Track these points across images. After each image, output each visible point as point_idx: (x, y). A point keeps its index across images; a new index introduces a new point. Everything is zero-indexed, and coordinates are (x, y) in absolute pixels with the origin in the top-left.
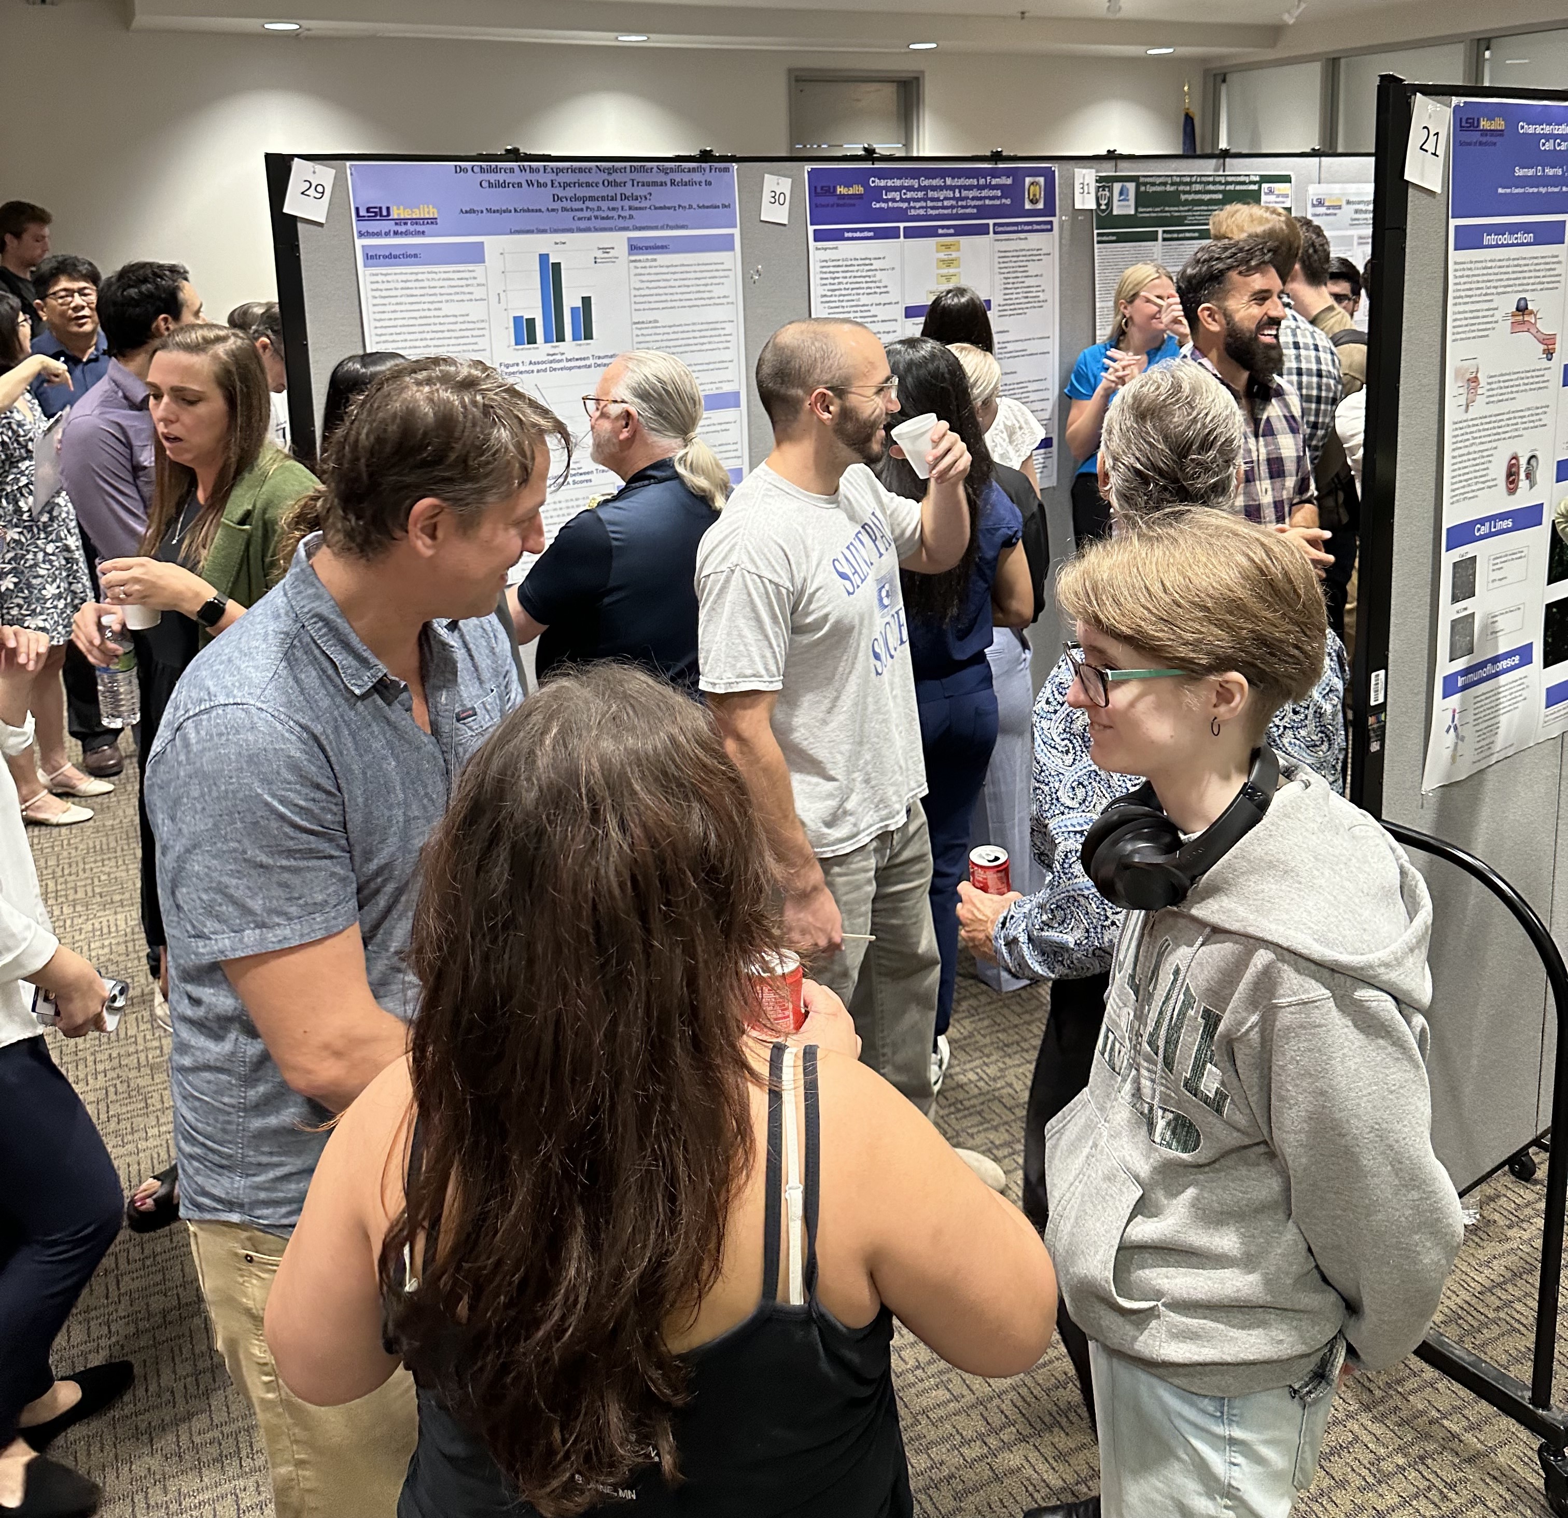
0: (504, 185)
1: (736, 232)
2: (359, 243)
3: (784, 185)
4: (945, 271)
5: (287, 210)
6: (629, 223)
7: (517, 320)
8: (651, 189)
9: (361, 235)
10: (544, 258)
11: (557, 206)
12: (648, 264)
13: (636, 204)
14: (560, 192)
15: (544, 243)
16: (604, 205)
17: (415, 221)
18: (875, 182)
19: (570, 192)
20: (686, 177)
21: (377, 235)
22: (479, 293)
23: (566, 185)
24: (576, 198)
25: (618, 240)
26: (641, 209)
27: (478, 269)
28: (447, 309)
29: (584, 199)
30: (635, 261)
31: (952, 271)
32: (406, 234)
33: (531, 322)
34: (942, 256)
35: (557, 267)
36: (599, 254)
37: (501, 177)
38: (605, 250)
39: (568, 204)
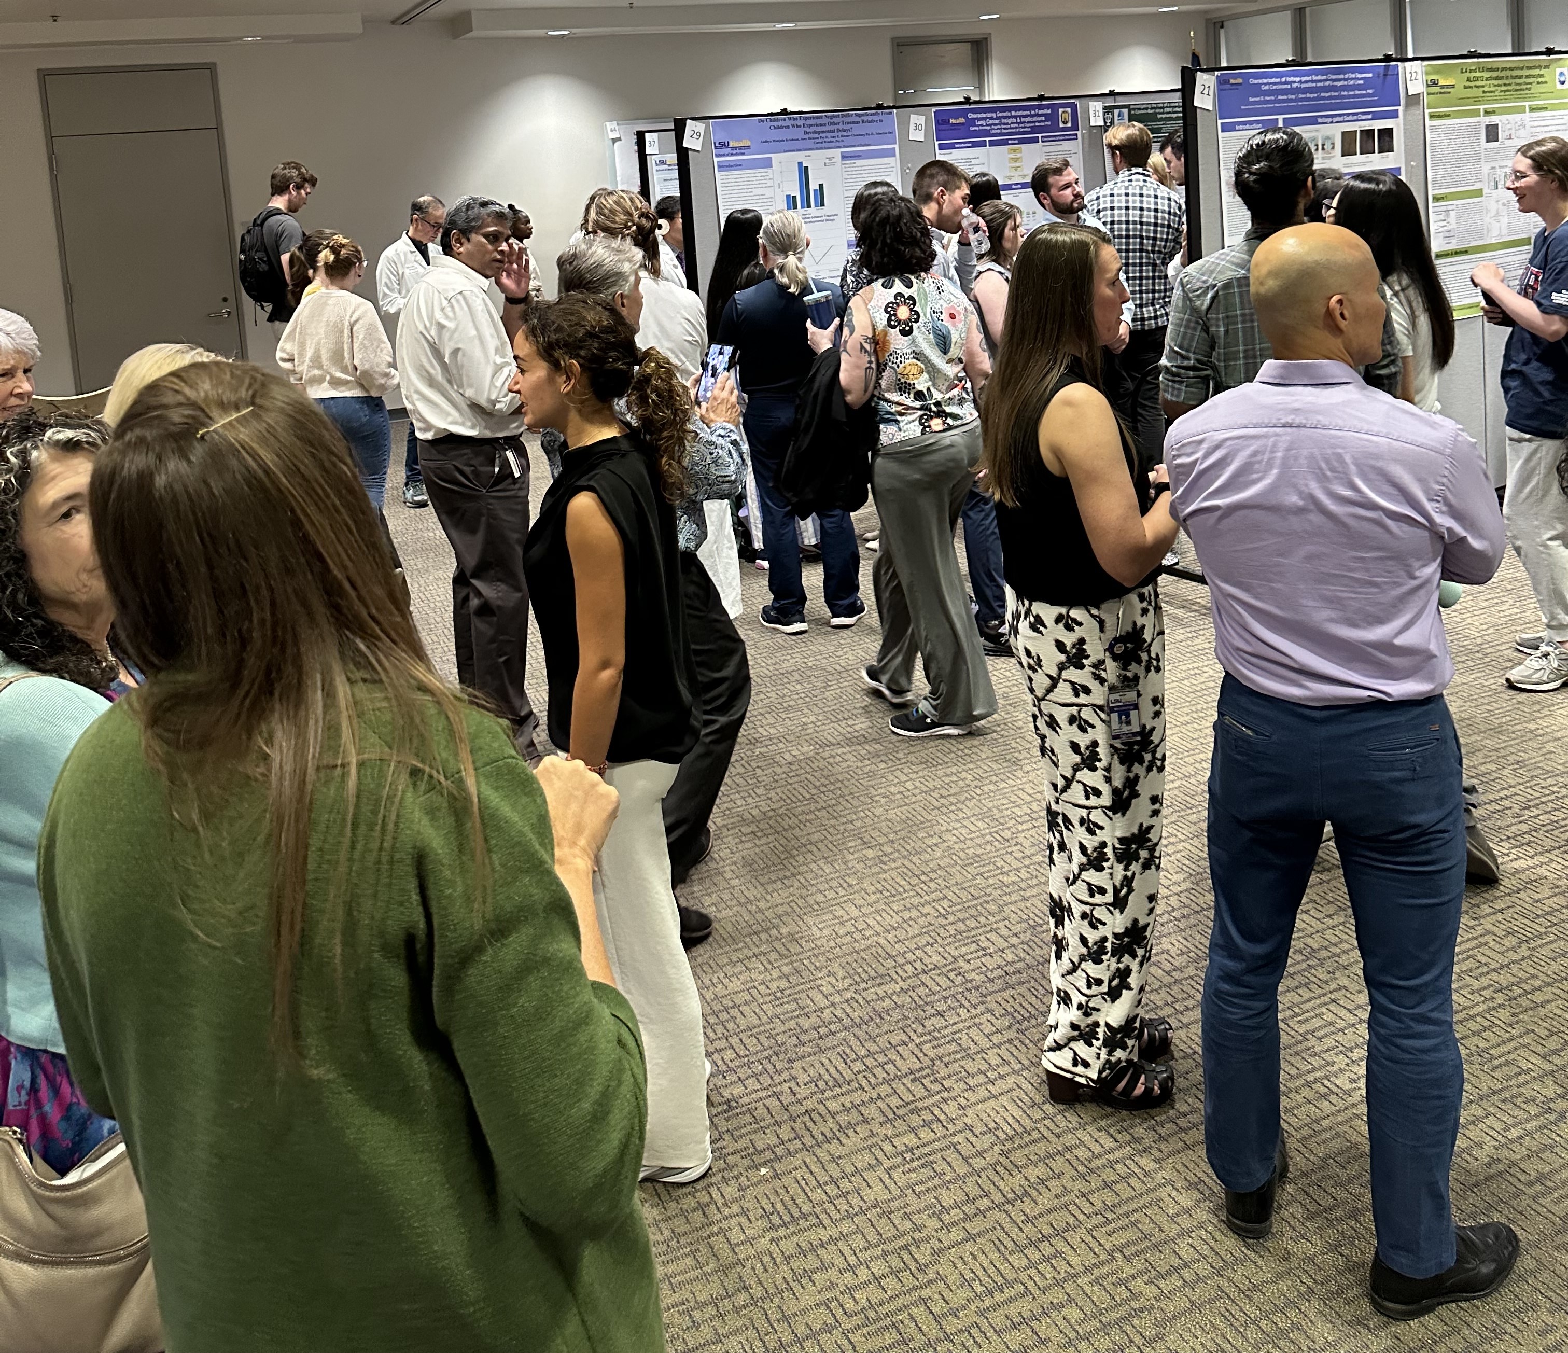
0: (781, 127)
1: (896, 146)
2: (716, 160)
3: (921, 120)
4: (1014, 165)
5: (685, 145)
6: (841, 144)
7: (788, 196)
8: (852, 126)
9: (717, 156)
10: (800, 164)
11: (807, 136)
12: (851, 165)
13: (845, 134)
14: (808, 130)
15: (800, 156)
16: (829, 135)
17: (740, 148)
18: (971, 116)
19: (812, 129)
20: (870, 118)
21: (724, 155)
22: (770, 183)
23: (810, 126)
24: (815, 132)
25: (837, 153)
26: (847, 136)
27: (769, 170)
28: (755, 192)
29: (819, 133)
30: (845, 164)
31: (1017, 164)
32: (736, 154)
33: (794, 197)
34: (1012, 156)
35: (806, 168)
36: (827, 161)
37: (780, 123)
38: (830, 159)
39: (811, 136)
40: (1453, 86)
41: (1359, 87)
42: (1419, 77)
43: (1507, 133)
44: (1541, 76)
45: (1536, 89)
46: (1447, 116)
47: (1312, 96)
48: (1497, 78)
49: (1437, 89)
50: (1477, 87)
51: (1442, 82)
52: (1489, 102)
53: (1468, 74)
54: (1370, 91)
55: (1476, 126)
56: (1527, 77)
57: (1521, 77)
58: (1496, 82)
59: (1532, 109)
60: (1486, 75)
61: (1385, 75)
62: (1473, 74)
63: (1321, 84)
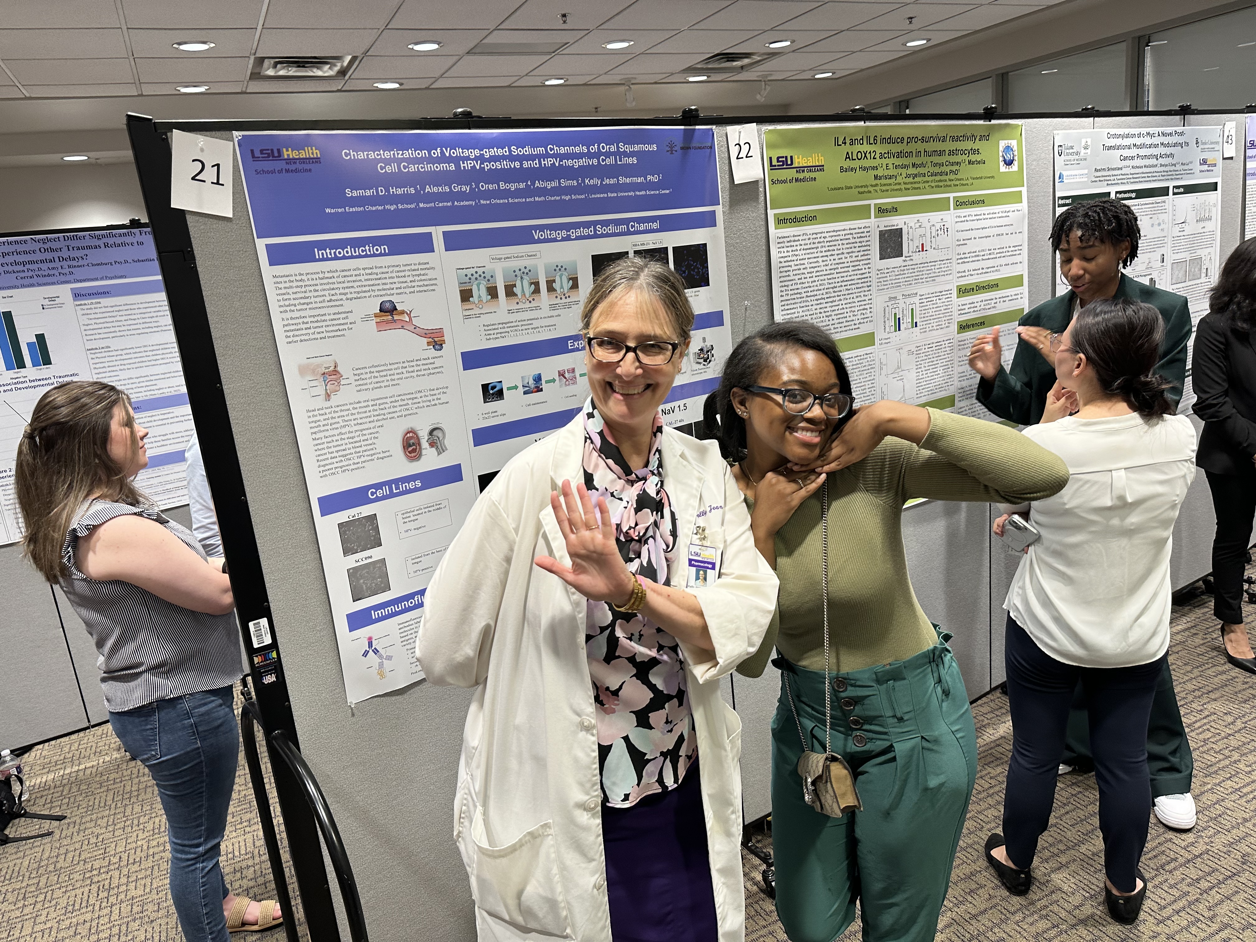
6: (69, 278)
8: (86, 252)
12: (93, 306)
13: (74, 263)
16: (44, 266)
19: (10, 259)
20: (118, 240)
23: (4, 254)
24: (16, 263)
25: (64, 291)
26: (78, 266)
29: (23, 264)
30: (81, 305)
35: (8, 315)
36: (46, 302)
38: (52, 299)
39: (7, 268)
40: (821, 168)
41: (627, 171)
42: (755, 152)
43: (917, 243)
44: (977, 152)
45: (966, 171)
46: (810, 218)
47: (513, 187)
48: (899, 155)
49: (790, 174)
50: (865, 169)
51: (799, 161)
52: (885, 193)
53: (847, 148)
54: (654, 178)
55: (863, 234)
56: (952, 153)
57: (941, 153)
58: (898, 162)
59: (960, 204)
60: (880, 149)
61: (686, 148)
62: (858, 148)
63: (535, 164)
